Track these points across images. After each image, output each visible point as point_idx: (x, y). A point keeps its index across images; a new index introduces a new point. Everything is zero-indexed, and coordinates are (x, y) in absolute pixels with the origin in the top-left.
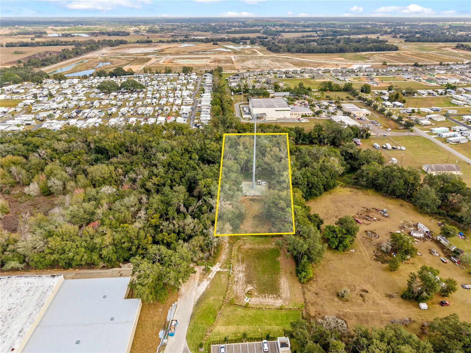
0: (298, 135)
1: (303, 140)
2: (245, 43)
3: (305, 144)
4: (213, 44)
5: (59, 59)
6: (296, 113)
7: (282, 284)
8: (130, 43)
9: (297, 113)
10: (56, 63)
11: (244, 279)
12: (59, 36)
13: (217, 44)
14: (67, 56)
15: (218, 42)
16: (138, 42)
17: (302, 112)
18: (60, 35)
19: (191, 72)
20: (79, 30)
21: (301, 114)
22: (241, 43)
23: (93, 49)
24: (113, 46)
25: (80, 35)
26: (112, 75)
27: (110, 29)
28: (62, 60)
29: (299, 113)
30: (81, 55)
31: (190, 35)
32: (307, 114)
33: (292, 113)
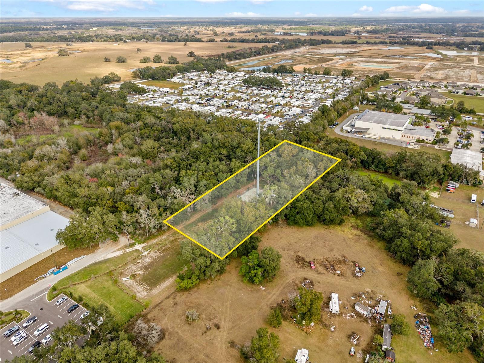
0: (371, 159)
1: (377, 166)
2: (471, 49)
3: (378, 171)
4: (427, 48)
5: (253, 54)
6: (409, 135)
7: (165, 283)
8: (334, 43)
9: (411, 136)
10: (248, 58)
11: (146, 264)
12: (281, 35)
13: (431, 48)
14: (261, 53)
15: (434, 47)
16: (342, 43)
17: (419, 136)
18: (282, 33)
19: (350, 75)
20: (304, 30)
21: (416, 139)
22: (466, 49)
23: (290, 48)
24: (314, 45)
25: (299, 34)
26: (275, 71)
27: (333, 29)
28: (255, 56)
29: (414, 136)
30: (276, 52)
31: (412, 37)
32: (425, 140)
33: (404, 135)
